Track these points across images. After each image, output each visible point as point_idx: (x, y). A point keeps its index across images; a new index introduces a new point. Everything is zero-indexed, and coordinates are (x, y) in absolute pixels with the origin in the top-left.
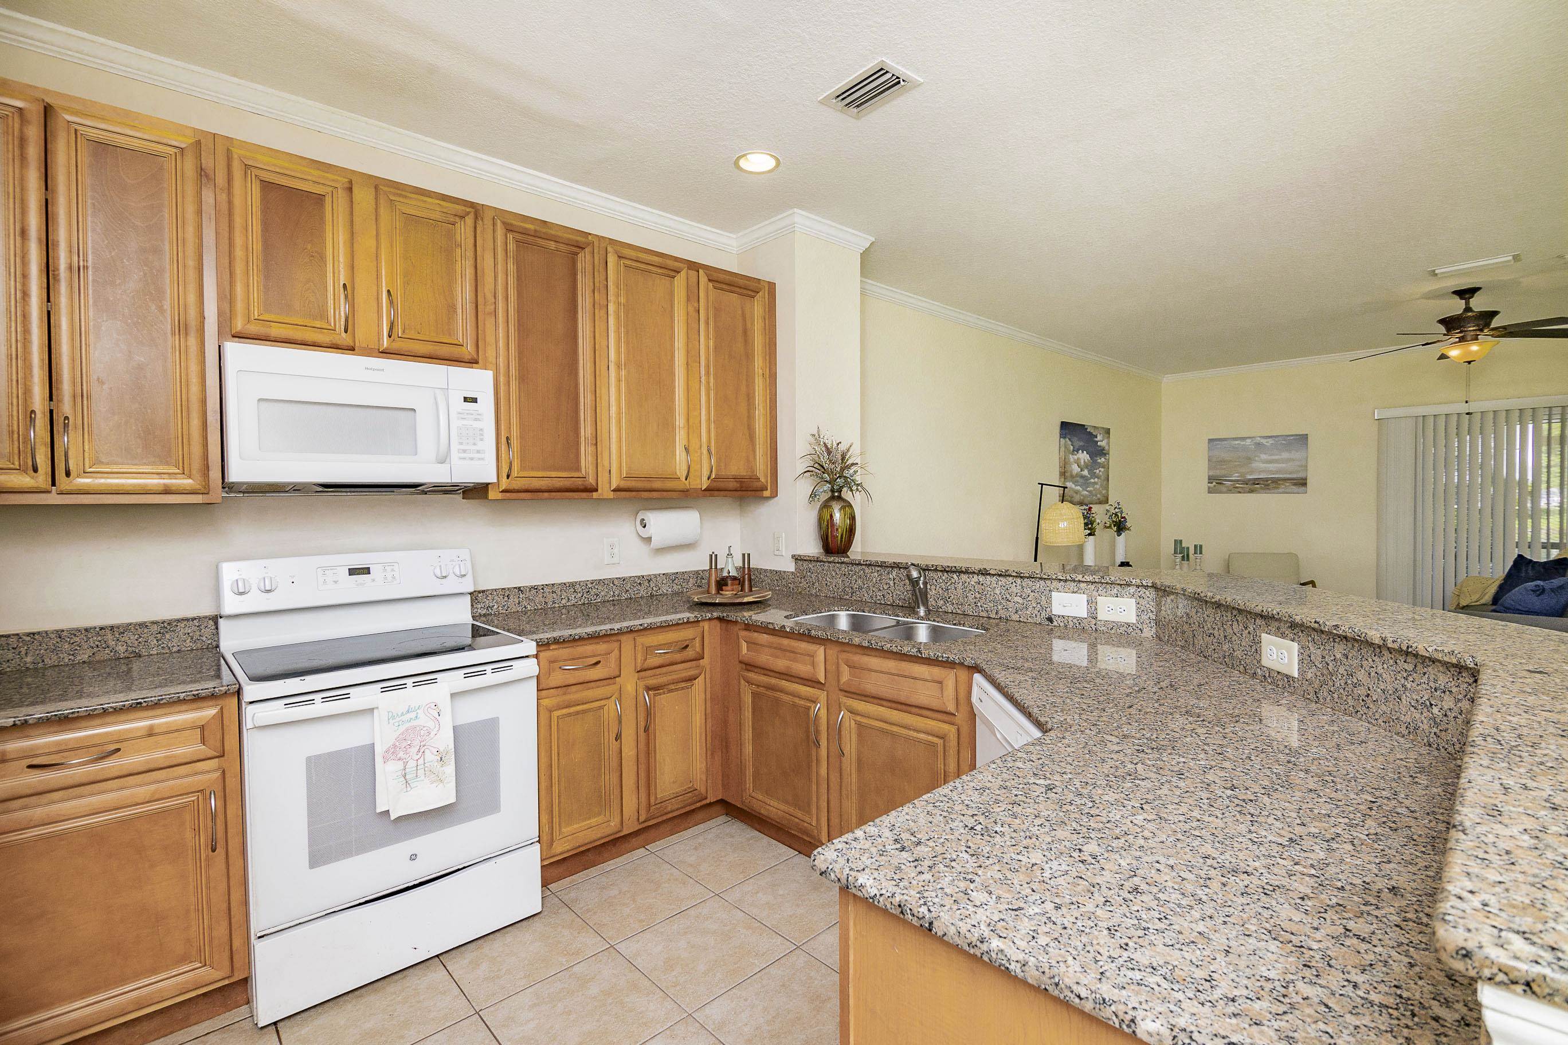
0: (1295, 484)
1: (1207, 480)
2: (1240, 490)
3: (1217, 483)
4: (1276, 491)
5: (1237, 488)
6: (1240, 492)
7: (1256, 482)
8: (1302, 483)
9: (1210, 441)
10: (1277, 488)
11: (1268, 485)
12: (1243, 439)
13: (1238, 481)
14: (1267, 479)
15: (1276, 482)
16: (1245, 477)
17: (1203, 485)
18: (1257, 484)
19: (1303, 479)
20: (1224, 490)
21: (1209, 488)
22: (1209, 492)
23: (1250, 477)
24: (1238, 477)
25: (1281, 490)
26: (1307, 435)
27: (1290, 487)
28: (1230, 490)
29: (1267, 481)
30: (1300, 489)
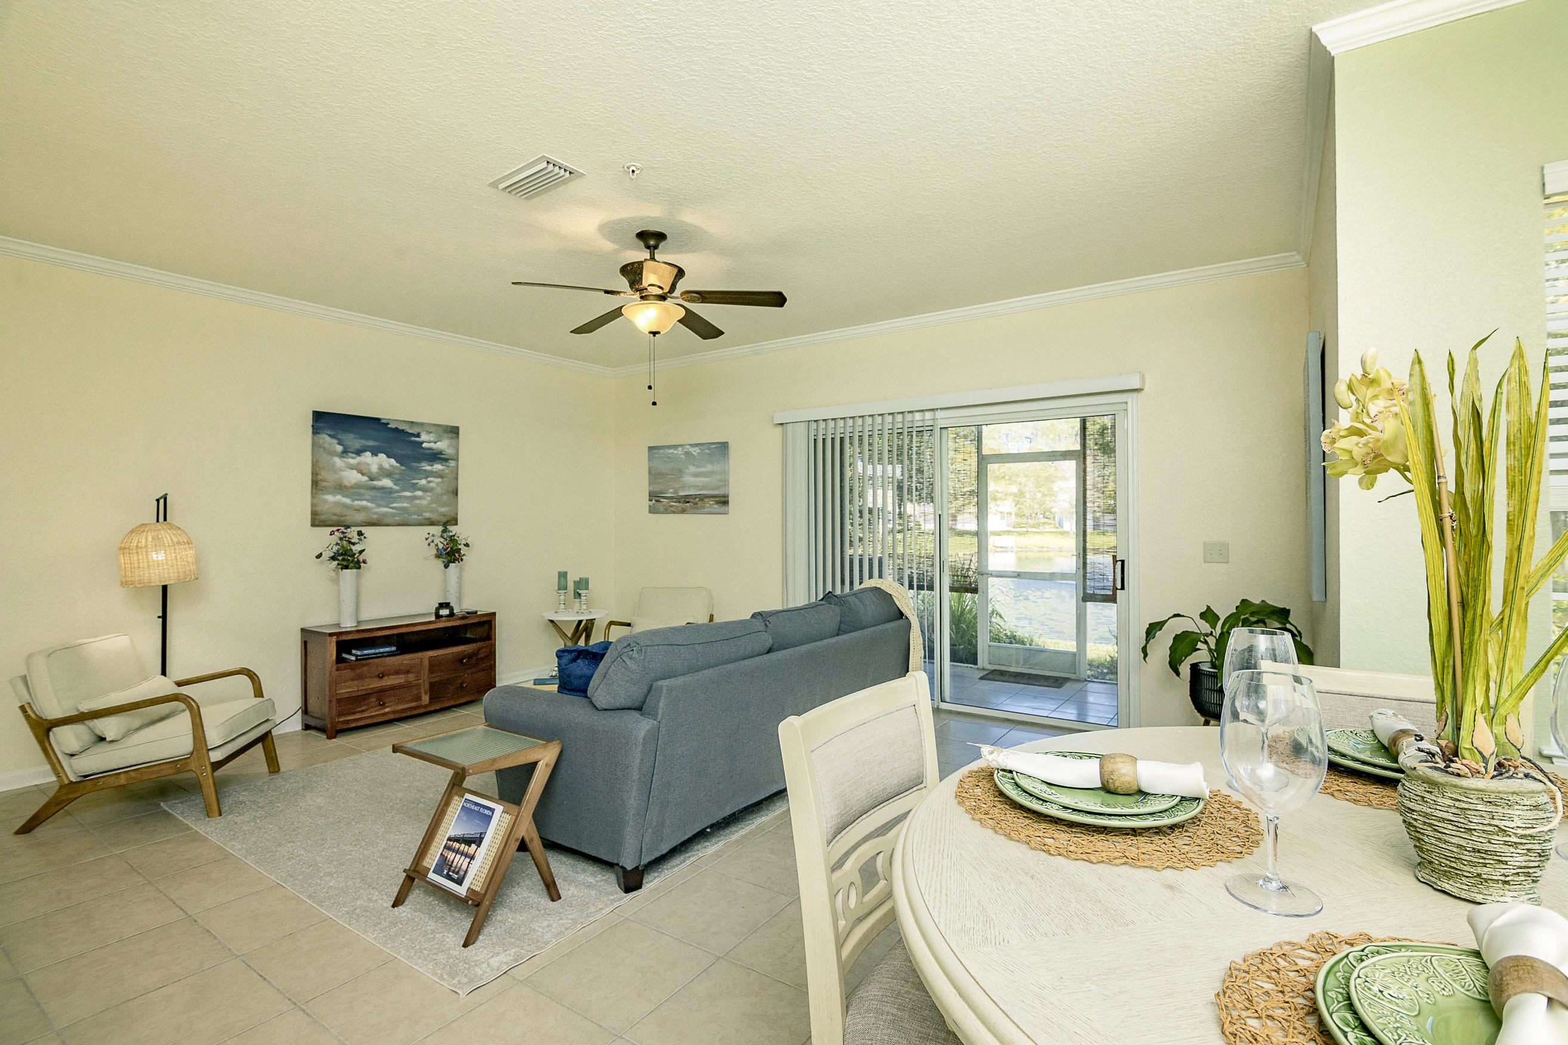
0: (718, 503)
1: (647, 498)
2: (673, 509)
3: (658, 501)
4: (703, 510)
5: (672, 506)
6: (674, 512)
7: (686, 500)
8: (724, 501)
9: (651, 448)
10: (704, 507)
11: (696, 504)
12: (675, 447)
13: (671, 498)
14: (695, 496)
15: (702, 498)
16: (678, 493)
17: (645, 502)
18: (688, 502)
19: (724, 496)
20: (662, 509)
21: (650, 506)
22: (650, 512)
23: (682, 494)
24: (672, 493)
25: (707, 510)
26: (727, 443)
27: (716, 506)
28: (666, 510)
29: (695, 498)
30: (723, 509)
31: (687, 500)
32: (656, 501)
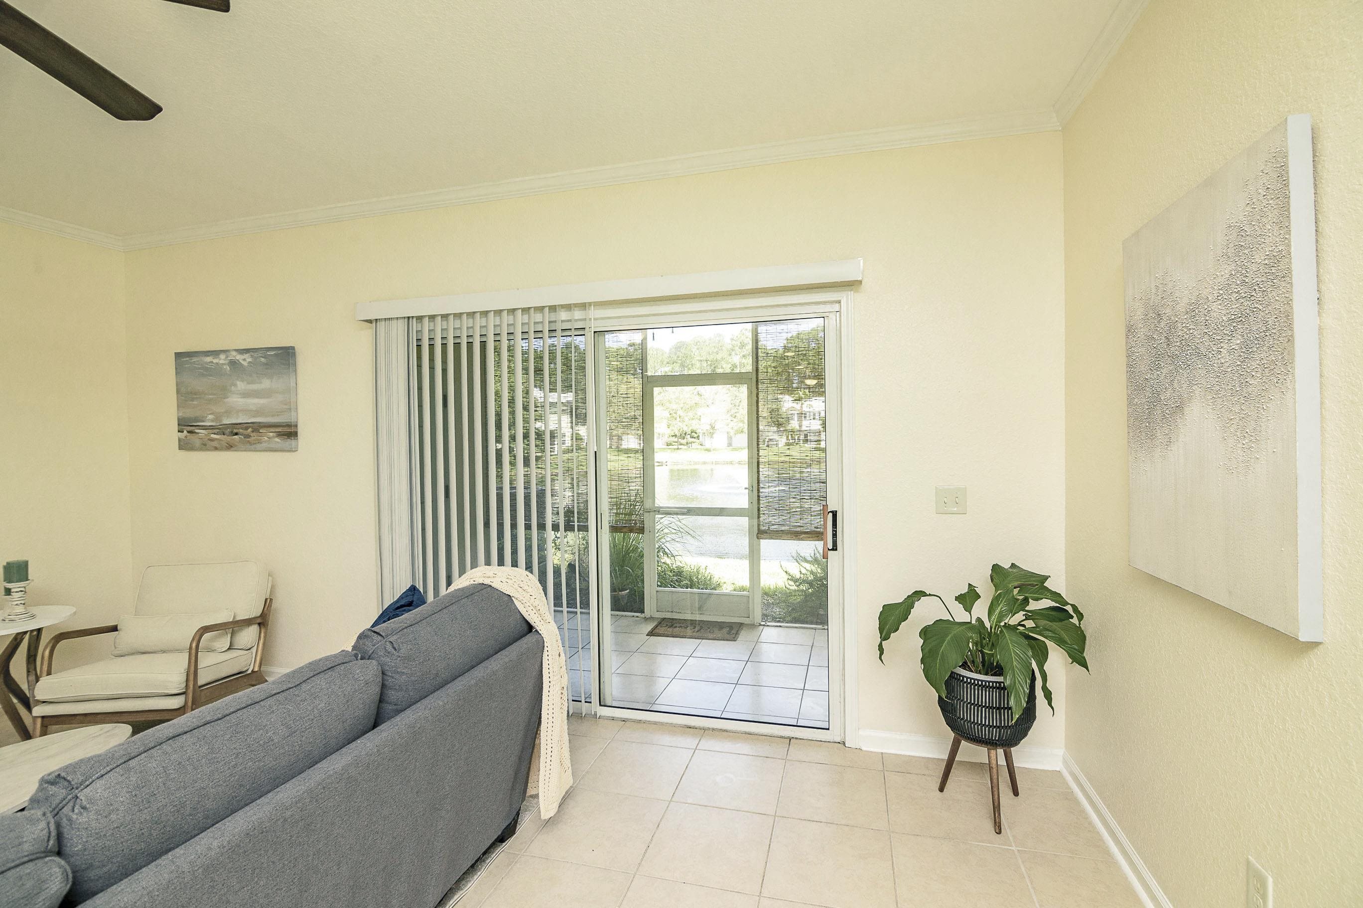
0: (280, 435)
1: (176, 428)
2: (215, 444)
3: (191, 433)
4: (258, 446)
5: (212, 440)
6: (216, 449)
7: (233, 430)
8: (289, 432)
9: (178, 355)
10: (260, 442)
11: (248, 436)
12: (215, 353)
13: (211, 428)
14: (246, 426)
15: (257, 427)
16: (221, 421)
17: (173, 434)
18: (236, 434)
19: (289, 425)
20: (197, 443)
21: (180, 440)
22: (180, 448)
23: (226, 421)
24: (212, 421)
25: (264, 445)
26: (293, 348)
27: (277, 440)
28: (205, 445)
29: (247, 429)
30: (291, 442)
31: (235, 431)
32: (188, 432)
